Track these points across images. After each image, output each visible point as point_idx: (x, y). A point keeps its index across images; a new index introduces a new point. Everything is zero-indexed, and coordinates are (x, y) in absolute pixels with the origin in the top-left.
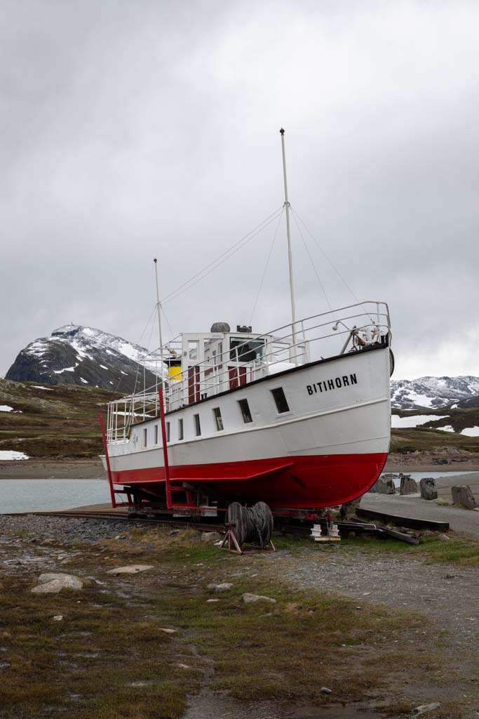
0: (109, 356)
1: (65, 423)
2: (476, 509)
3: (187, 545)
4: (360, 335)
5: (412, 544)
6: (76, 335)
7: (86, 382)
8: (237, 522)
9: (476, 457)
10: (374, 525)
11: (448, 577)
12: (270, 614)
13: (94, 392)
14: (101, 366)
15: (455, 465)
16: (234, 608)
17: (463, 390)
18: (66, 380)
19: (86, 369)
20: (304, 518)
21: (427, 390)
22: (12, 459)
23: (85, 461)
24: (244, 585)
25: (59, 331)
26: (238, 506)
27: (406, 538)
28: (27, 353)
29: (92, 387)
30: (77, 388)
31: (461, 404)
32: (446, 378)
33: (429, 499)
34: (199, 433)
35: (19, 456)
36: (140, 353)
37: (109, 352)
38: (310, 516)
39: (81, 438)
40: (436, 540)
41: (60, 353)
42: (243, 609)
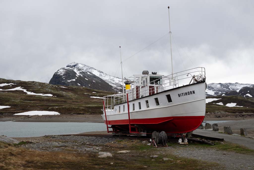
0: (88, 75)
1: (73, 101)
2: (232, 134)
3: (137, 145)
4: (196, 78)
5: (212, 145)
6: (76, 67)
7: (80, 85)
8: (155, 137)
9: (232, 115)
10: (199, 139)
11: (224, 154)
12: (172, 163)
13: (83, 88)
14: (86, 79)
15: (223, 118)
16: (161, 162)
17: (227, 88)
18: (72, 84)
19: (80, 79)
20: (176, 136)
21: (212, 88)
22: (54, 115)
23: (82, 116)
24: (162, 156)
25: (69, 65)
26: (156, 132)
27: (210, 143)
28: (57, 74)
29: (82, 87)
30: (77, 87)
31: (226, 94)
32: (220, 84)
33: (216, 131)
34: (140, 108)
35: (56, 113)
36: (100, 74)
37: (88, 73)
38: (178, 136)
39: (79, 107)
40: (219, 144)
41: (70, 74)
42: (164, 162)
